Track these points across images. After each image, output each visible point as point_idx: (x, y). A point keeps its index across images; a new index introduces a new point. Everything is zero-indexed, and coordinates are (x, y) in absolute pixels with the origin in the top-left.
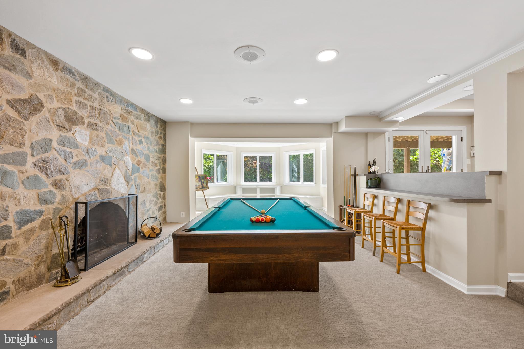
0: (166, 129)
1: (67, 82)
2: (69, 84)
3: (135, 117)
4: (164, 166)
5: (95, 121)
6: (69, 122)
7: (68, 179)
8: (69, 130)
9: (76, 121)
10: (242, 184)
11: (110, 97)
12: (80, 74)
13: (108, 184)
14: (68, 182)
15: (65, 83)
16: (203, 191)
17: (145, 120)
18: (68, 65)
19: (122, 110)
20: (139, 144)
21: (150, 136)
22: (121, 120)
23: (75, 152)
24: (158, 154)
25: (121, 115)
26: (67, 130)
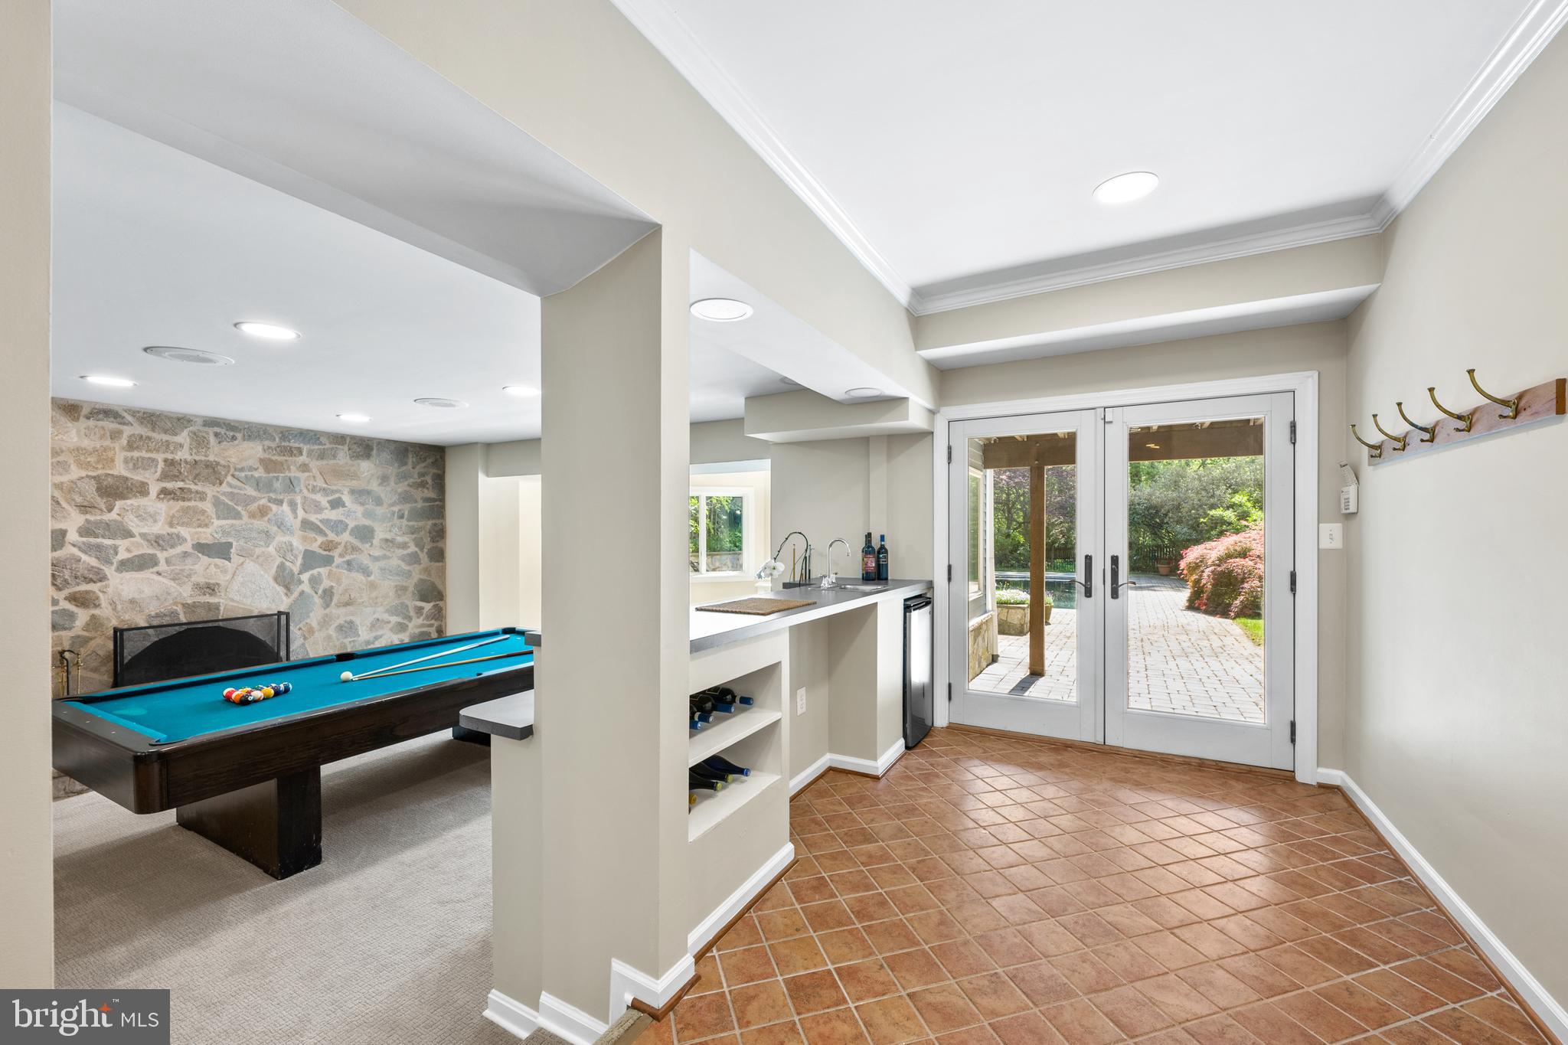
0: (446, 463)
1: (102, 433)
2: (108, 434)
3: (315, 455)
4: (440, 544)
5: (181, 484)
6: (108, 496)
7: (105, 590)
8: (105, 510)
9: (125, 492)
11: (225, 434)
12: (133, 412)
13: (223, 594)
14: (106, 596)
15: (98, 435)
17: (353, 457)
18: (102, 404)
19: (265, 451)
20: (329, 508)
21: (374, 486)
22: (261, 469)
23: (122, 544)
24: (408, 521)
25: (261, 461)
26: (101, 510)
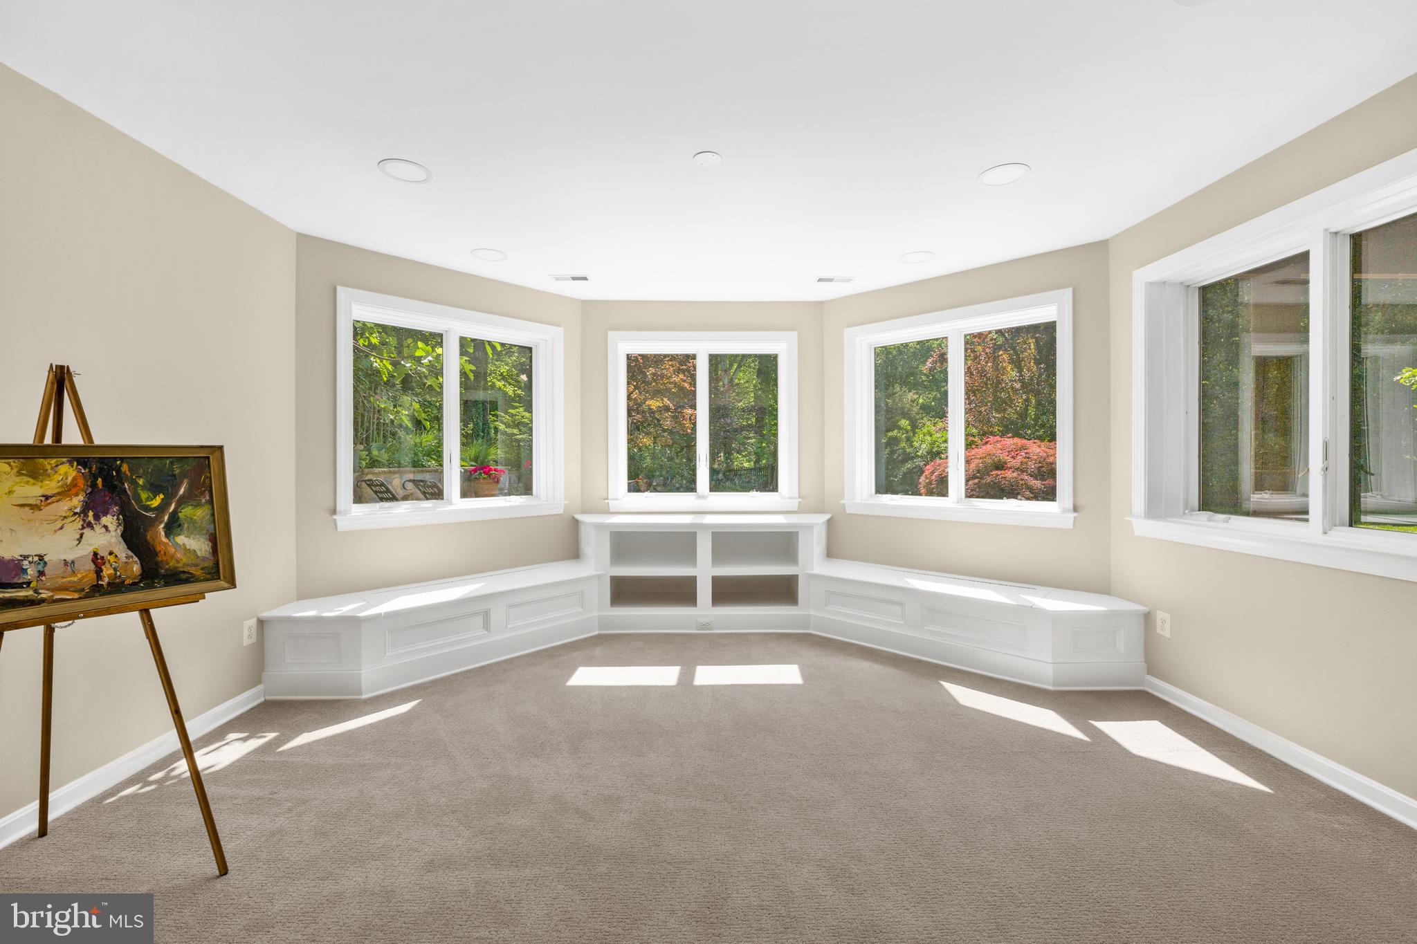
10: (614, 506)
16: (145, 614)
